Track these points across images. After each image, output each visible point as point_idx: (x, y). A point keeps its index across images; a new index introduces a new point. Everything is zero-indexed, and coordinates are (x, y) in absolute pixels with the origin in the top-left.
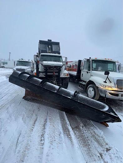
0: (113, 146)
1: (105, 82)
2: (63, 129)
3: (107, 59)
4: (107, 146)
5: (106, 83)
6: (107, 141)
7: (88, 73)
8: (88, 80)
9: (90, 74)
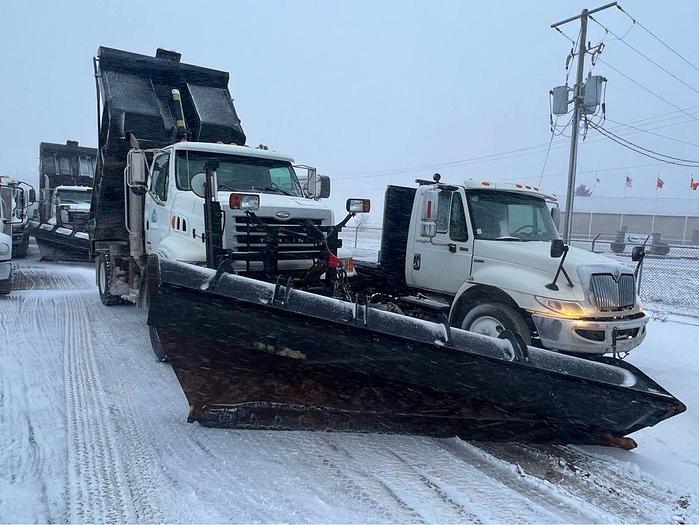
0: (689, 491)
1: (553, 287)
2: (519, 491)
3: (524, 189)
4: (676, 498)
5: (557, 289)
6: (666, 485)
7: (452, 249)
8: (466, 286)
9: (468, 255)
